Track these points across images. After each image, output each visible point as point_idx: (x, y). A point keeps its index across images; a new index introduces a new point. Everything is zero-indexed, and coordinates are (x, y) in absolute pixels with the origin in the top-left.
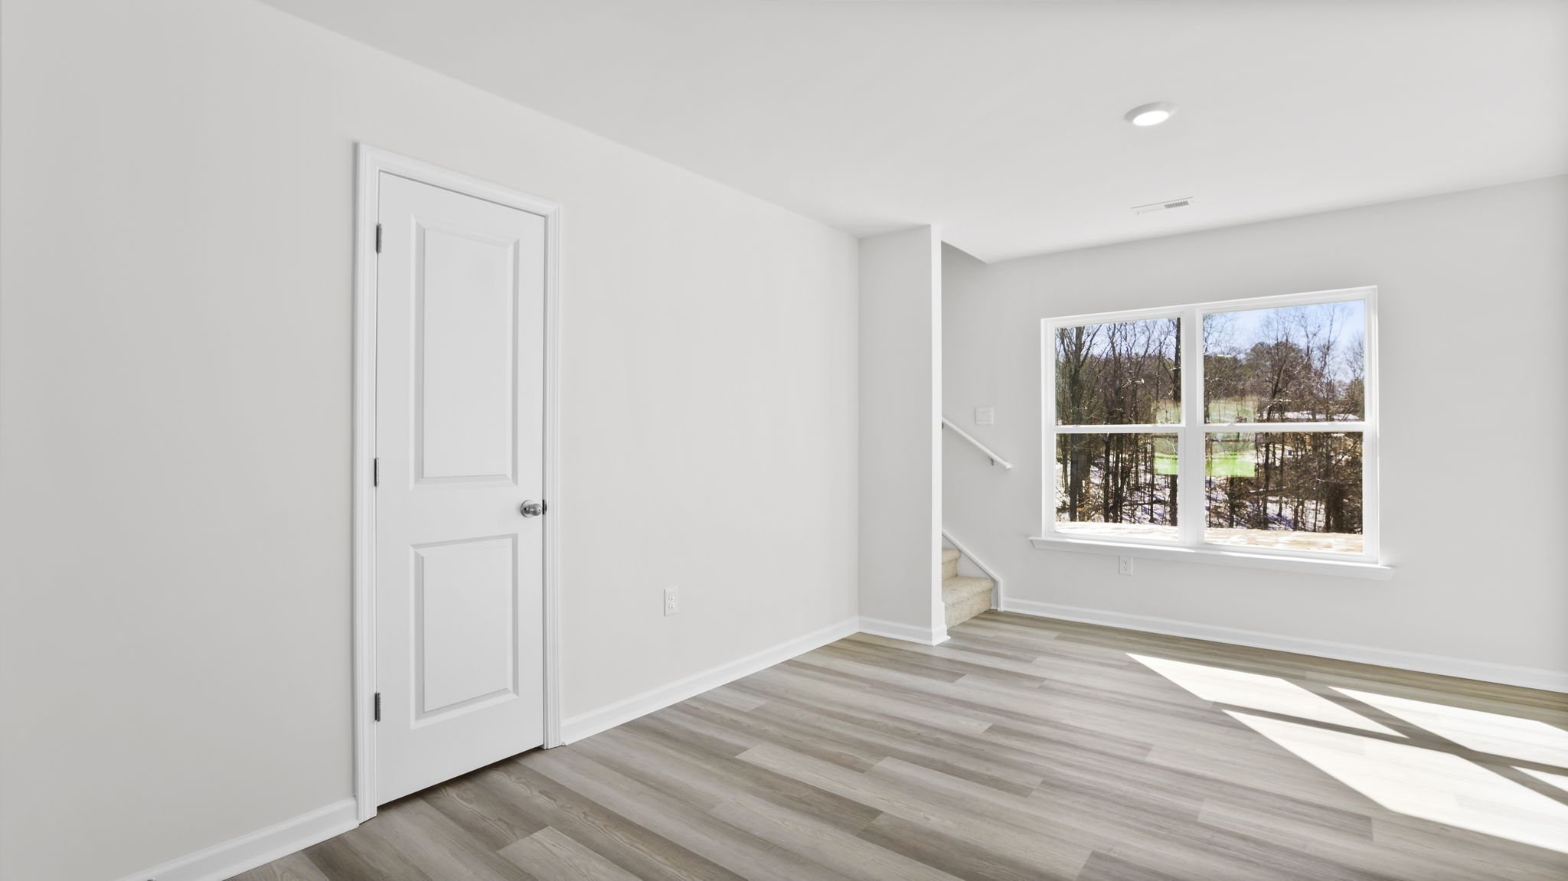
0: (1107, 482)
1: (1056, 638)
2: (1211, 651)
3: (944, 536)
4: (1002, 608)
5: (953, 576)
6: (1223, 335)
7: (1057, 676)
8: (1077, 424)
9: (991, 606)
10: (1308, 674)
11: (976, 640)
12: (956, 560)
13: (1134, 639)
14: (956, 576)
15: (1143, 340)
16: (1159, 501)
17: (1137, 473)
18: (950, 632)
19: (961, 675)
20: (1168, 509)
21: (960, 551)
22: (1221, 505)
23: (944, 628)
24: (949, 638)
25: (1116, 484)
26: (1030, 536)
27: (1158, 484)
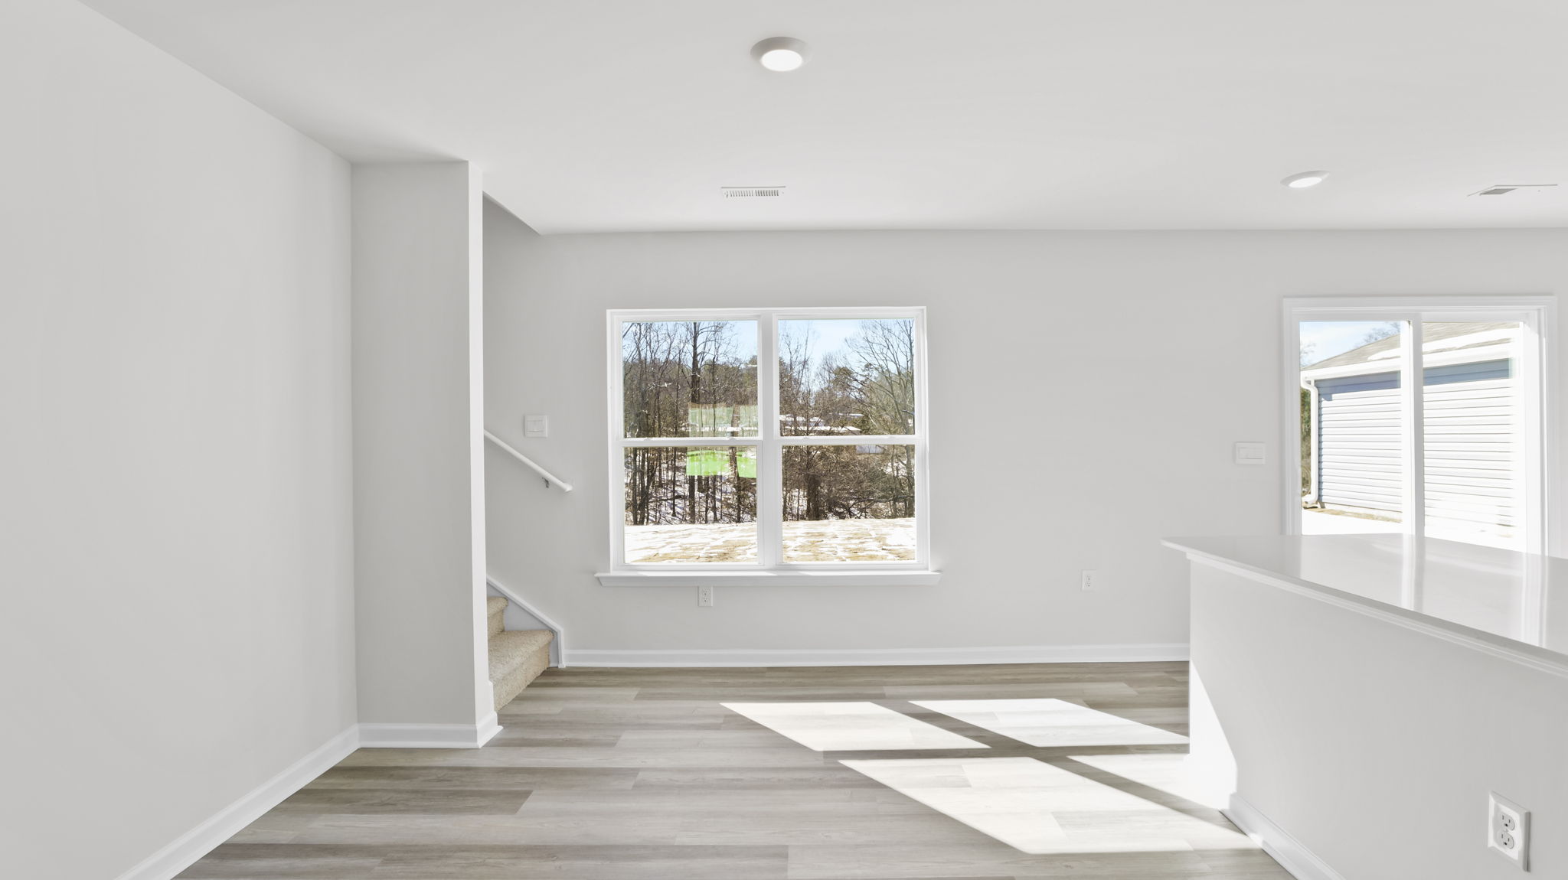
0: (635, 480)
1: (639, 697)
2: (796, 680)
3: (489, 584)
4: (564, 664)
5: (500, 634)
6: (730, 346)
7: (651, 761)
8: (648, 436)
9: (549, 663)
10: (889, 691)
11: (538, 724)
12: (502, 611)
13: (719, 680)
14: (503, 631)
15: (665, 346)
16: (679, 497)
17: (660, 471)
18: (501, 720)
19: (526, 795)
20: (688, 503)
21: (506, 599)
22: (730, 497)
23: (494, 716)
24: (501, 728)
25: (642, 483)
26: (594, 573)
27: (678, 481)
